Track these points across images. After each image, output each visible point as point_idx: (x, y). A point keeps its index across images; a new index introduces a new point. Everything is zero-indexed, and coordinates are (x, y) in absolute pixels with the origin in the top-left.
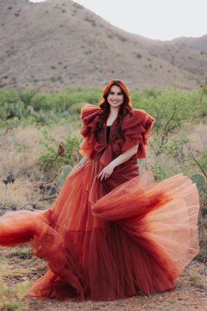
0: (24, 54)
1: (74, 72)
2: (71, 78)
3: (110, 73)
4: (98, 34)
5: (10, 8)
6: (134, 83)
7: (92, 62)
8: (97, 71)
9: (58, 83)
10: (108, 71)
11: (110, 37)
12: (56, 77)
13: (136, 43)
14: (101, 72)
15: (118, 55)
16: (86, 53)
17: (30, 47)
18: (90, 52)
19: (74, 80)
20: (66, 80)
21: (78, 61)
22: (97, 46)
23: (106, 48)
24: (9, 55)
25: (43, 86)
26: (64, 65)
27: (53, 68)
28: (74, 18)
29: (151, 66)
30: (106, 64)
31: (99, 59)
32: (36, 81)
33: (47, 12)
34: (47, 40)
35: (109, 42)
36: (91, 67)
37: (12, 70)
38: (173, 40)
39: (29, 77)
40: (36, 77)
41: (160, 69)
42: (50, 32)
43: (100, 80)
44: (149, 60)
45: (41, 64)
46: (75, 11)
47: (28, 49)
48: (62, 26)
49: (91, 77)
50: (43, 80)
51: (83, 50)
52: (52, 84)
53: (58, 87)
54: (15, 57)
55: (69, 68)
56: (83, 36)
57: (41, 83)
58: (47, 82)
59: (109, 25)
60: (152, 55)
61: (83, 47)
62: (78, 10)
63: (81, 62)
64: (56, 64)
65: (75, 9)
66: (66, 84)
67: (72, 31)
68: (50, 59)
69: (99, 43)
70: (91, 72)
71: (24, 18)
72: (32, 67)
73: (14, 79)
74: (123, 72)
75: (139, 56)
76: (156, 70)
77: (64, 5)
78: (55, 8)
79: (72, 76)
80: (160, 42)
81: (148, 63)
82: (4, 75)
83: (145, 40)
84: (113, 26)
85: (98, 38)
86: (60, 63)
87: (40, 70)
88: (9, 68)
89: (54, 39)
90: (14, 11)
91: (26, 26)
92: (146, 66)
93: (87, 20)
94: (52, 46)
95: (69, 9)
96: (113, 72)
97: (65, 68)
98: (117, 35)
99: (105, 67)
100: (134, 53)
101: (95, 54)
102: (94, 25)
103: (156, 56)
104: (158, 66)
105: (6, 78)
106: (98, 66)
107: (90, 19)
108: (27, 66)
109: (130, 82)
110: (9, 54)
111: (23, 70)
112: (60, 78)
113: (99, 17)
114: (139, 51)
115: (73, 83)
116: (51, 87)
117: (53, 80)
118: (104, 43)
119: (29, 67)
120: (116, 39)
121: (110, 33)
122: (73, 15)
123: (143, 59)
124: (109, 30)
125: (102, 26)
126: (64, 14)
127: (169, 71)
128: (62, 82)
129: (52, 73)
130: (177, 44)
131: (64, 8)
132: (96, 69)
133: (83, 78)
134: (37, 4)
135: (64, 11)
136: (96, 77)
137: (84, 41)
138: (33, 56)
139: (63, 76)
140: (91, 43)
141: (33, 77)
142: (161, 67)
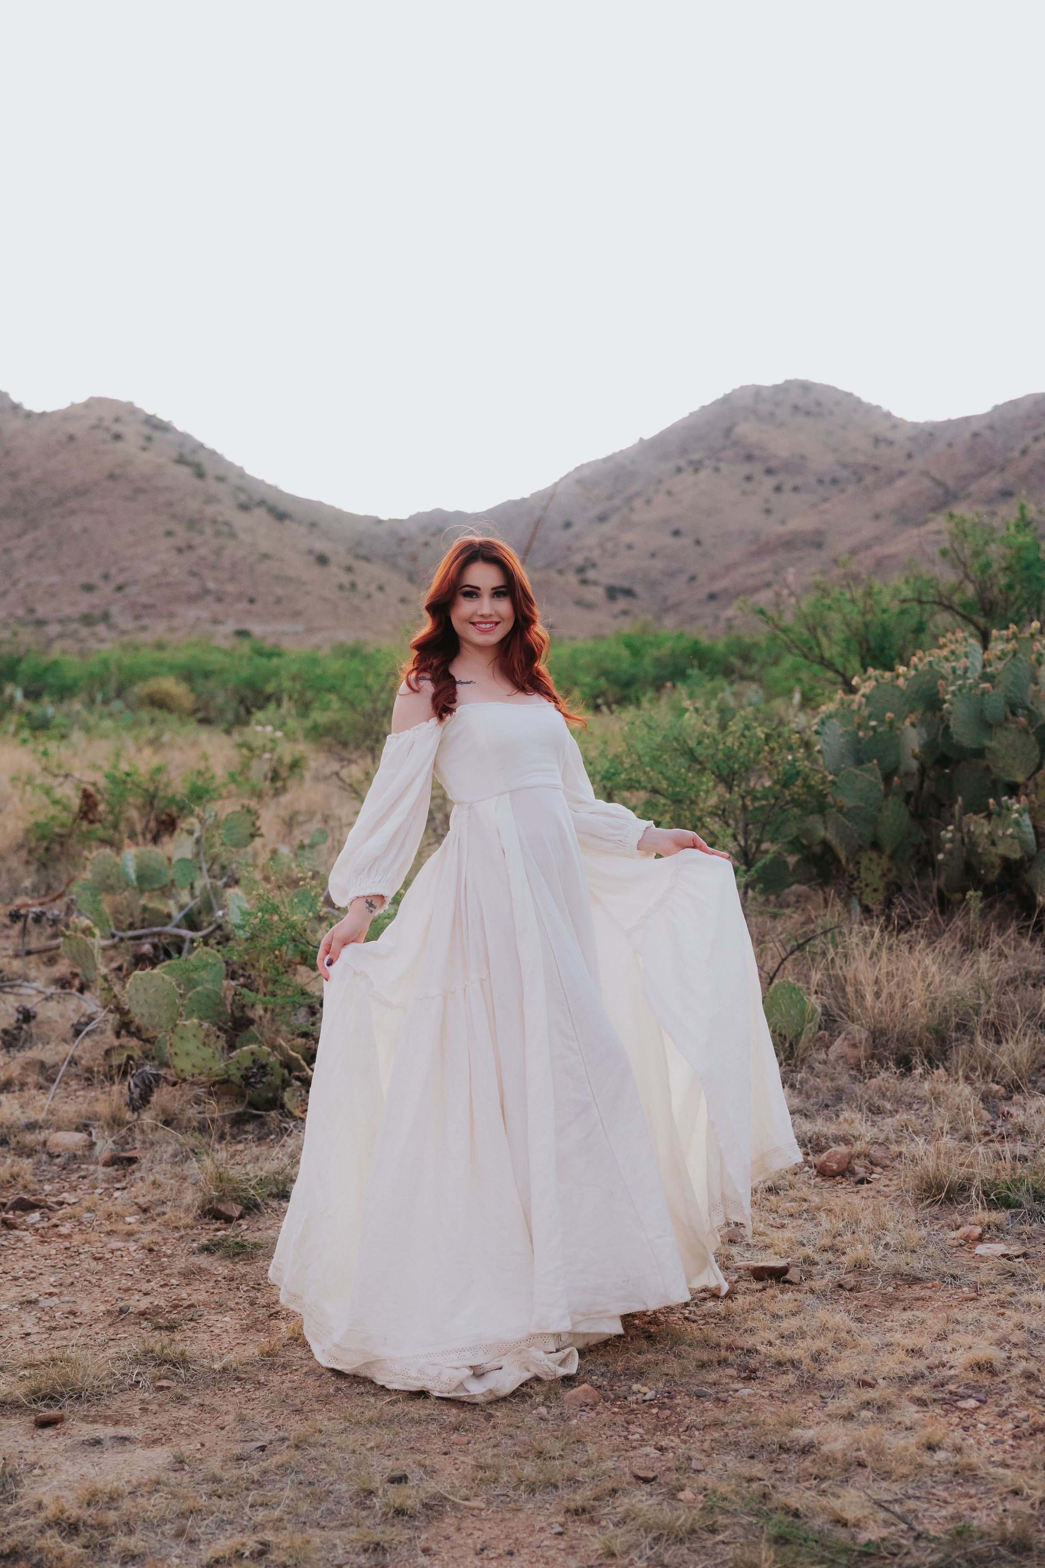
1: (145, 599)
2: (137, 617)
3: (243, 605)
4: (210, 499)
6: (310, 630)
7: (193, 574)
8: (210, 599)
9: (101, 629)
10: (239, 597)
11: (244, 507)
12: (98, 612)
13: (313, 525)
14: (219, 600)
15: (266, 556)
16: (180, 550)
17: (24, 532)
18: (190, 547)
19: (146, 621)
20: (125, 622)
21: (156, 569)
22: (209, 530)
23: (233, 535)
25: (61, 636)
26: (120, 579)
27: (89, 588)
28: (145, 456)
29: (353, 586)
30: (232, 579)
31: (214, 567)
32: (41, 623)
33: (71, 438)
34: (73, 512)
35: (240, 520)
36: (194, 586)
38: (412, 518)
39: (20, 612)
40: (42, 610)
41: (378, 596)
42: (82, 491)
43: (216, 621)
44: (349, 569)
45: (54, 578)
46: (149, 439)
47: (19, 536)
48: (112, 477)
49: (192, 613)
50: (61, 621)
51: (171, 541)
52: (84, 632)
53: (102, 641)
55: (132, 590)
56: (170, 504)
57: (53, 629)
58: (73, 626)
59: (241, 474)
60: (357, 557)
61: (169, 534)
62: (156, 434)
63: (165, 572)
64: (95, 579)
65: (147, 430)
66: (124, 632)
67: (140, 491)
68: (79, 565)
69: (214, 522)
70: (193, 599)
72: (29, 585)
74: (278, 601)
75: (323, 560)
76: (369, 596)
77: (117, 420)
78: (95, 427)
79: (141, 611)
80: (379, 522)
81: (345, 579)
83: (339, 516)
84: (253, 479)
85: (210, 510)
86: (106, 577)
87: (51, 593)
89: (91, 512)
91: (14, 475)
92: (341, 587)
93: (181, 460)
94: (85, 530)
95: (132, 432)
96: (252, 601)
97: (120, 588)
98: (262, 503)
99: (231, 588)
100: (310, 552)
101: (203, 551)
102: (200, 474)
103: (367, 559)
104: (373, 588)
106: (211, 585)
107: (190, 458)
108: (14, 583)
109: (300, 628)
112: (106, 617)
113: (213, 453)
114: (321, 546)
115: (144, 628)
116: (82, 641)
117: (87, 620)
118: (226, 523)
119: (21, 585)
120: (260, 512)
121: (243, 498)
122: (144, 449)
123: (333, 569)
124: (241, 489)
125: (220, 479)
126: (119, 445)
127: (403, 600)
128: (111, 627)
129: (85, 603)
130: (424, 529)
131: (117, 428)
132: (207, 592)
133: (171, 615)
134: (43, 415)
135: (117, 437)
136: (205, 614)
137: (174, 516)
138: (30, 557)
139: (114, 610)
140: (192, 524)
141: (32, 611)
142: (381, 588)
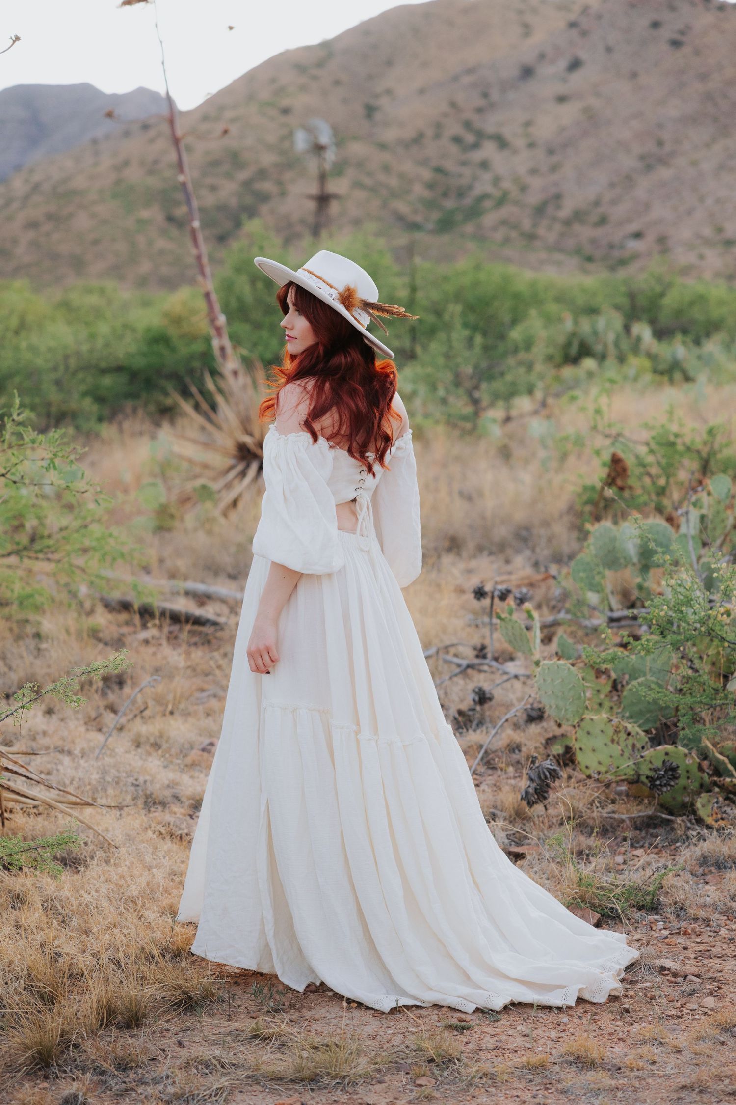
0: (694, 163)
5: (656, 25)
17: (715, 141)
24: (649, 168)
32: (730, 243)
37: (658, 211)
39: (707, 232)
40: (732, 229)
47: (708, 146)
54: (665, 173)
71: (697, 52)
72: (718, 201)
73: (662, 240)
82: (634, 227)
88: (647, 207)
90: (666, 33)
91: (705, 77)
105: (638, 235)
108: (701, 199)
110: (649, 163)
111: (690, 212)
119: (709, 201)
138: (722, 167)
141: (720, 230)
